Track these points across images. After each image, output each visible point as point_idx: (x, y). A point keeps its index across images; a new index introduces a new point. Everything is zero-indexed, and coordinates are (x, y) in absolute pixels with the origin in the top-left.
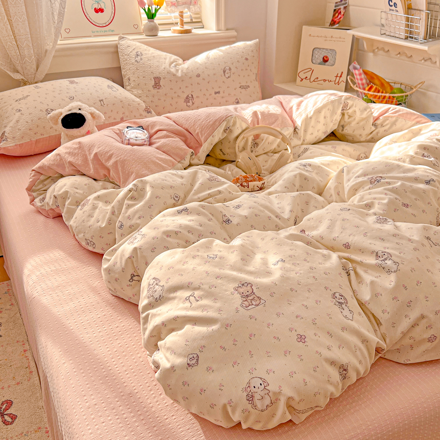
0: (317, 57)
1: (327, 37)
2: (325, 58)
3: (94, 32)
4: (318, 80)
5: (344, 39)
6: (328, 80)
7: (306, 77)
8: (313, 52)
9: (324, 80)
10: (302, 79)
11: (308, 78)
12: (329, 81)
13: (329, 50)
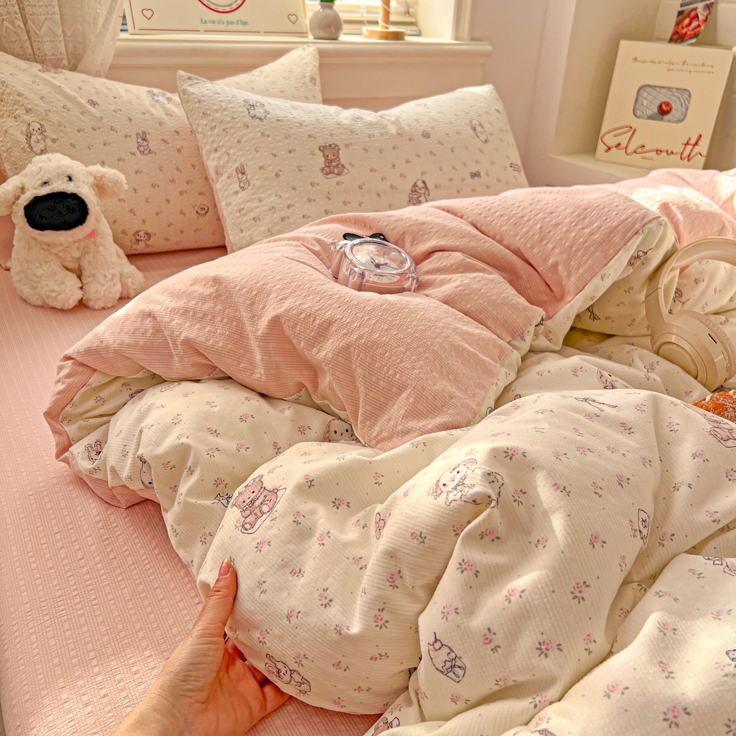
0: (645, 105)
2: (664, 107)
3: (206, 22)
4: (645, 149)
5: (712, 67)
6: (667, 152)
7: (619, 144)
8: (638, 93)
9: (657, 151)
10: (610, 148)
11: (624, 144)
12: (669, 153)
13: (674, 90)
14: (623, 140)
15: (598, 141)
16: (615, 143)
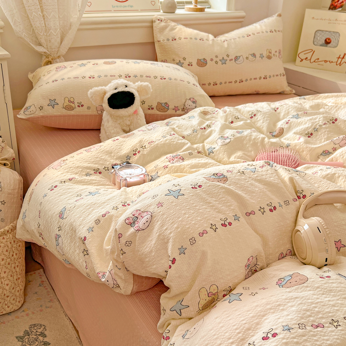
0: (318, 39)
1: (331, 20)
2: (327, 40)
3: (114, 7)
4: (319, 60)
8: (315, 34)
9: (325, 61)
10: (302, 60)
11: (309, 58)
13: (332, 32)
16: (305, 57)
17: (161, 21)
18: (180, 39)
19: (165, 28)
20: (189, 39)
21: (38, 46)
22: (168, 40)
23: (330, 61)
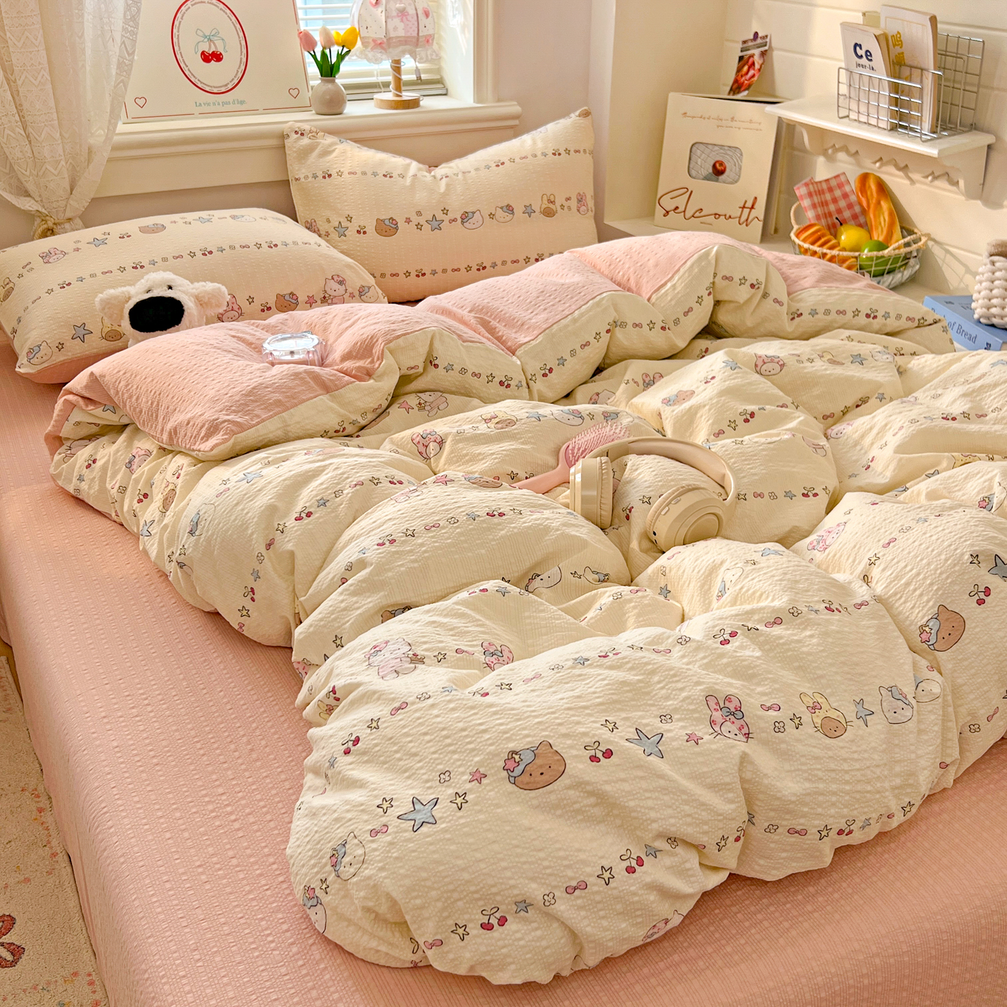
0: (699, 163)
1: (721, 120)
2: (718, 165)
3: (200, 105)
4: (702, 214)
5: (760, 124)
7: (677, 208)
8: (691, 151)
9: (716, 214)
10: (668, 212)
11: (681, 209)
12: (728, 216)
13: (726, 148)
14: (681, 202)
15: (655, 205)
16: (673, 208)
17: (302, 134)
18: (340, 174)
19: (309, 150)
20: (359, 174)
21: (22, 198)
22: (315, 177)
23: (725, 215)
